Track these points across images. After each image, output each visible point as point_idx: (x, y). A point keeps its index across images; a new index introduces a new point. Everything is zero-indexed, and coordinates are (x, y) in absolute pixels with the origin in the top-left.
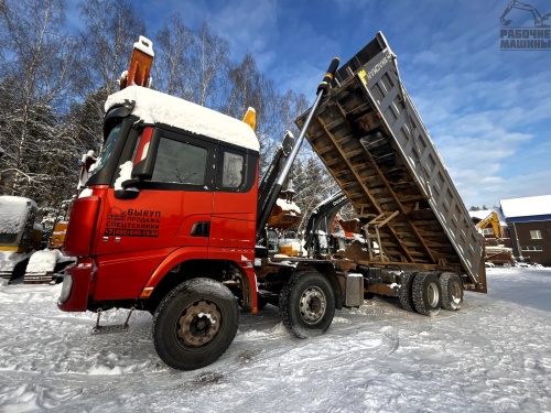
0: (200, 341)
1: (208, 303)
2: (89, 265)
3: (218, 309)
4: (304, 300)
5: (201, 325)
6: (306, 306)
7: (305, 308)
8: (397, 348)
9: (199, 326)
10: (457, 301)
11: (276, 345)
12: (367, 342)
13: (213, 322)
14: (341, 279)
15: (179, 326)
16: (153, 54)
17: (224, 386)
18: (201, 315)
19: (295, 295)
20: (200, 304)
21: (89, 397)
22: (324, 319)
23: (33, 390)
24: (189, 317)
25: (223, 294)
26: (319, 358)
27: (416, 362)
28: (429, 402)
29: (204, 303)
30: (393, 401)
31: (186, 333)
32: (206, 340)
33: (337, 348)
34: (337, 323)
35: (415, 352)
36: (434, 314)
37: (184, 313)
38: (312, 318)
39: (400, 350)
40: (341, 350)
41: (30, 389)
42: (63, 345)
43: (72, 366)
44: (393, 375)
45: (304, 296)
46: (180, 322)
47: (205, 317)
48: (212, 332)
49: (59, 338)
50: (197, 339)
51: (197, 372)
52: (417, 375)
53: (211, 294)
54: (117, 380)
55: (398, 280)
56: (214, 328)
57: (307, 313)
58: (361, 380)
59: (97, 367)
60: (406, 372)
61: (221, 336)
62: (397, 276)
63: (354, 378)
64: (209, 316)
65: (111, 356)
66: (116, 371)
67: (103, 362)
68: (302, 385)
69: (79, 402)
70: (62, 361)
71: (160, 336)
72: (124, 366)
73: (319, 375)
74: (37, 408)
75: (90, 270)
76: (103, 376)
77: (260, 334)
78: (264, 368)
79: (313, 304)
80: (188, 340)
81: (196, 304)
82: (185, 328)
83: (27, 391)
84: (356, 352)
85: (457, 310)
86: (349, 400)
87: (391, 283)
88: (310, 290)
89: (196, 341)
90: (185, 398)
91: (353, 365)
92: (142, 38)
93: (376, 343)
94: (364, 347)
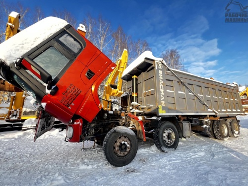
0: (124, 154)
1: (125, 137)
2: (78, 123)
3: (129, 140)
4: (165, 135)
5: (123, 147)
6: (166, 137)
7: (165, 138)
8: (214, 156)
9: (122, 147)
10: (237, 132)
11: (155, 155)
12: (198, 154)
13: (128, 145)
14: (181, 125)
15: (114, 148)
16: (86, 31)
17: (138, 174)
18: (123, 143)
19: (161, 132)
20: (122, 137)
21: (83, 178)
22: (174, 143)
23: (61, 175)
24: (118, 144)
25: (131, 133)
26: (177, 161)
27: (226, 163)
28: (242, 182)
29: (123, 137)
30: (224, 182)
31: (118, 150)
32: (126, 153)
33: (185, 156)
34: (181, 145)
35: (224, 158)
36: (226, 139)
37: (116, 142)
38: (169, 143)
39: (216, 157)
40: (187, 158)
41: (60, 174)
42: (64, 156)
43: (71, 165)
44: (218, 169)
45: (165, 133)
46: (115, 146)
47: (124, 143)
48: (128, 150)
49: (62, 153)
50: (122, 153)
51: (124, 167)
52: (230, 170)
53: (126, 133)
54: (92, 171)
55: (207, 123)
56: (129, 148)
57: (167, 140)
58: (203, 172)
59: (82, 165)
60: (224, 168)
61: (132, 151)
62: (206, 122)
63: (199, 170)
64: (126, 143)
65: (86, 160)
66: (90, 167)
67: (84, 163)
68: (174, 174)
69: (79, 180)
70: (67, 163)
71: (107, 152)
72: (93, 165)
73: (181, 169)
74: (64, 182)
75: (79, 124)
76: (85, 169)
77: (146, 150)
78: (154, 166)
79: (169, 136)
80: (119, 153)
81: (120, 138)
82: (117, 148)
83: (59, 175)
84: (195, 158)
85: (237, 137)
86: (201, 181)
87: (203, 125)
88: (167, 130)
89: (122, 154)
90: (123, 178)
91: (196, 165)
92: (81, 25)
93: (202, 154)
94: (198, 156)
